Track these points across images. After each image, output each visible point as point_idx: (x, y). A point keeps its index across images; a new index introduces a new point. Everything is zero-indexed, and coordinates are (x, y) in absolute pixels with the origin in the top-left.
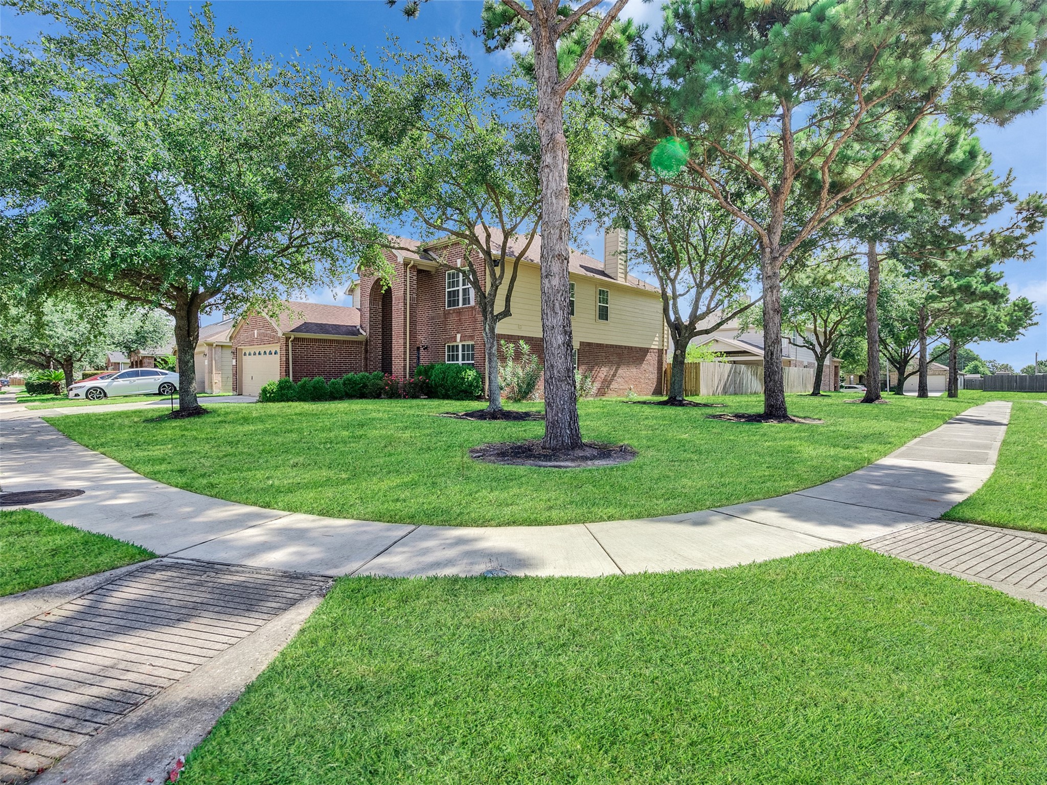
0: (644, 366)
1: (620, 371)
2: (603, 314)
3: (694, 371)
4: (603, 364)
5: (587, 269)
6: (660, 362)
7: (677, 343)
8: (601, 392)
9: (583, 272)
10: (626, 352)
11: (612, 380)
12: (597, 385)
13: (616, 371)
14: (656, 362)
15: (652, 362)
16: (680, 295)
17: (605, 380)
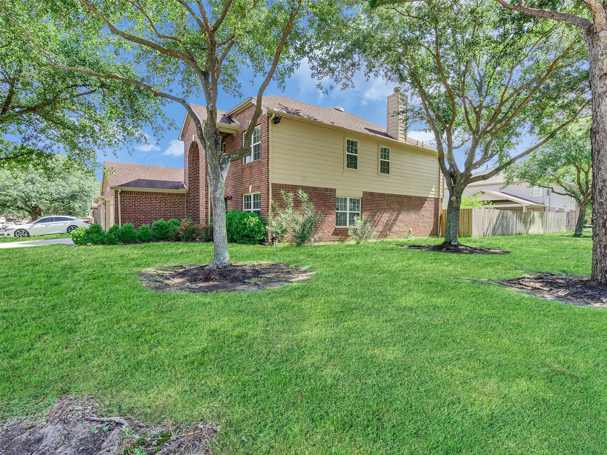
0: (422, 212)
1: (401, 216)
2: (385, 168)
3: (466, 216)
4: (385, 210)
5: (370, 130)
6: (436, 209)
7: (452, 190)
8: (383, 234)
9: (367, 132)
10: (406, 201)
11: (393, 224)
12: (380, 228)
13: (397, 216)
14: (433, 209)
15: (429, 209)
16: (455, 148)
17: (387, 224)
